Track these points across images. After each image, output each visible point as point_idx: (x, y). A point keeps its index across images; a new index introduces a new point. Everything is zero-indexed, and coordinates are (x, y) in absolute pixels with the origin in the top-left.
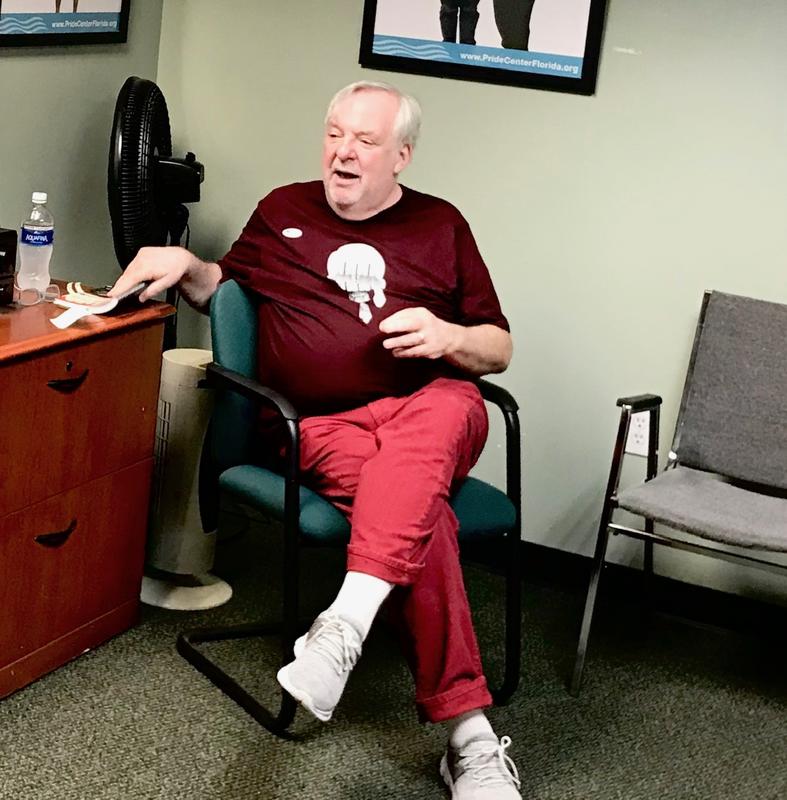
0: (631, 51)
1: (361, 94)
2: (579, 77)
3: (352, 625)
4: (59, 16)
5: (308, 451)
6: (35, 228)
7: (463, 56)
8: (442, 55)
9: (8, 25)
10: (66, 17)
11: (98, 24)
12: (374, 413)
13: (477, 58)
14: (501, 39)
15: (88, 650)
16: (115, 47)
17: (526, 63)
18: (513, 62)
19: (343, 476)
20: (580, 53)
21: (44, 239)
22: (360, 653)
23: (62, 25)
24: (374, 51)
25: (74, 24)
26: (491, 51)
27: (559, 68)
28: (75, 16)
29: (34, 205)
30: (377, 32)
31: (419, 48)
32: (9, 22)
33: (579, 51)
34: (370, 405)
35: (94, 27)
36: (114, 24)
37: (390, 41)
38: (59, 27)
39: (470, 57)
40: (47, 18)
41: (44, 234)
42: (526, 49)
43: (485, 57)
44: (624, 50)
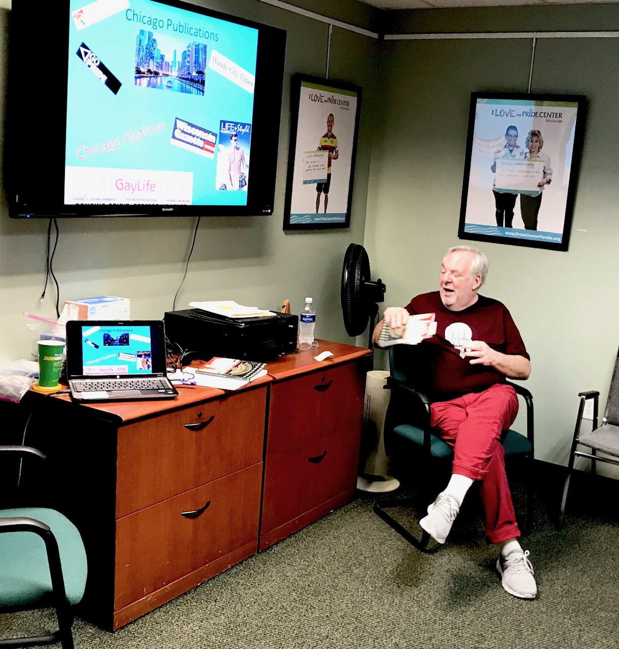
0: (585, 230)
1: (455, 253)
2: (561, 243)
3: (455, 499)
4: (317, 215)
5: (434, 418)
6: (307, 314)
7: (507, 233)
8: (497, 233)
9: (295, 219)
10: (322, 215)
11: (336, 219)
12: (465, 400)
13: (513, 234)
14: (524, 225)
15: (332, 511)
16: (345, 229)
17: (536, 237)
18: (530, 236)
19: (450, 430)
20: (561, 232)
21: (311, 319)
22: (458, 512)
23: (319, 219)
24: (465, 231)
25: (325, 219)
26: (520, 231)
27: (551, 238)
28: (325, 215)
29: (307, 304)
30: (466, 222)
31: (485, 229)
32: (295, 218)
33: (561, 231)
34: (463, 396)
35: (334, 220)
36: (344, 219)
37: (472, 226)
38: (317, 220)
39: (510, 234)
40: (312, 216)
41: (311, 317)
42: (536, 230)
43: (517, 233)
44: (582, 230)
